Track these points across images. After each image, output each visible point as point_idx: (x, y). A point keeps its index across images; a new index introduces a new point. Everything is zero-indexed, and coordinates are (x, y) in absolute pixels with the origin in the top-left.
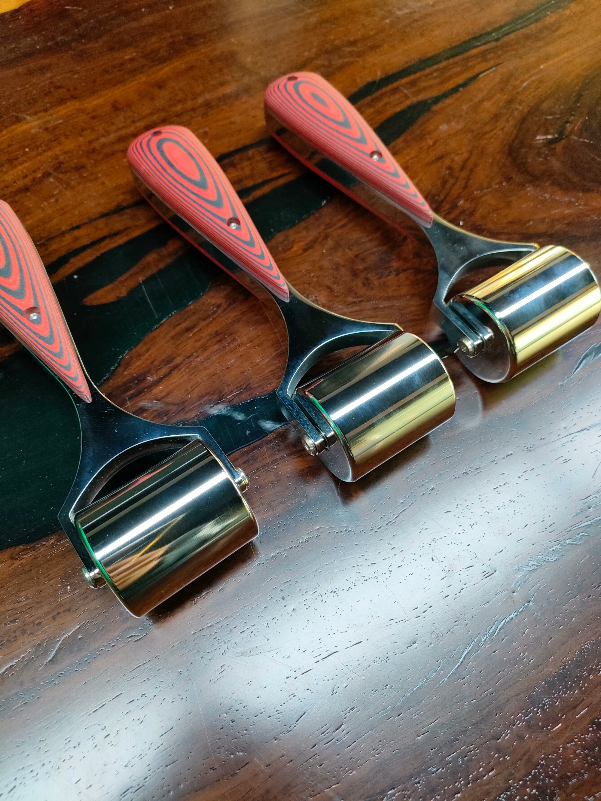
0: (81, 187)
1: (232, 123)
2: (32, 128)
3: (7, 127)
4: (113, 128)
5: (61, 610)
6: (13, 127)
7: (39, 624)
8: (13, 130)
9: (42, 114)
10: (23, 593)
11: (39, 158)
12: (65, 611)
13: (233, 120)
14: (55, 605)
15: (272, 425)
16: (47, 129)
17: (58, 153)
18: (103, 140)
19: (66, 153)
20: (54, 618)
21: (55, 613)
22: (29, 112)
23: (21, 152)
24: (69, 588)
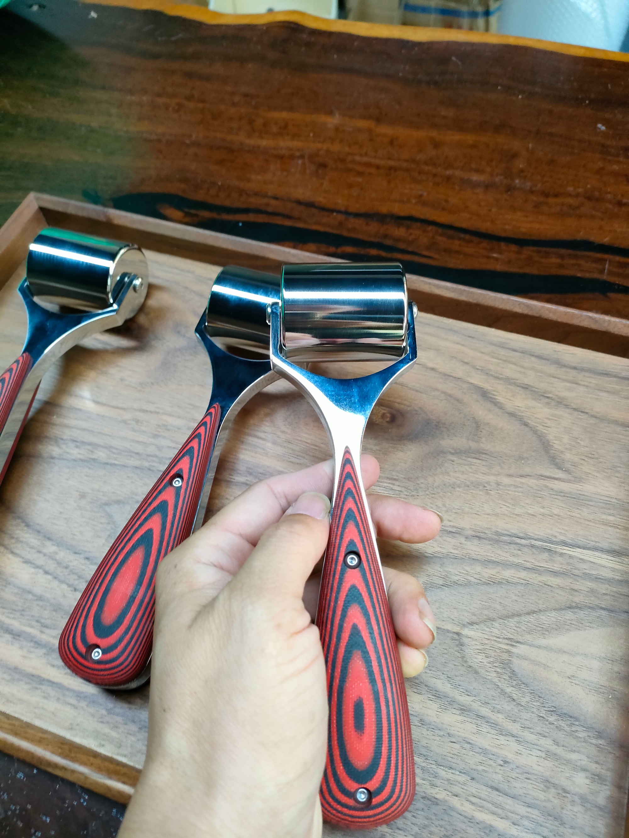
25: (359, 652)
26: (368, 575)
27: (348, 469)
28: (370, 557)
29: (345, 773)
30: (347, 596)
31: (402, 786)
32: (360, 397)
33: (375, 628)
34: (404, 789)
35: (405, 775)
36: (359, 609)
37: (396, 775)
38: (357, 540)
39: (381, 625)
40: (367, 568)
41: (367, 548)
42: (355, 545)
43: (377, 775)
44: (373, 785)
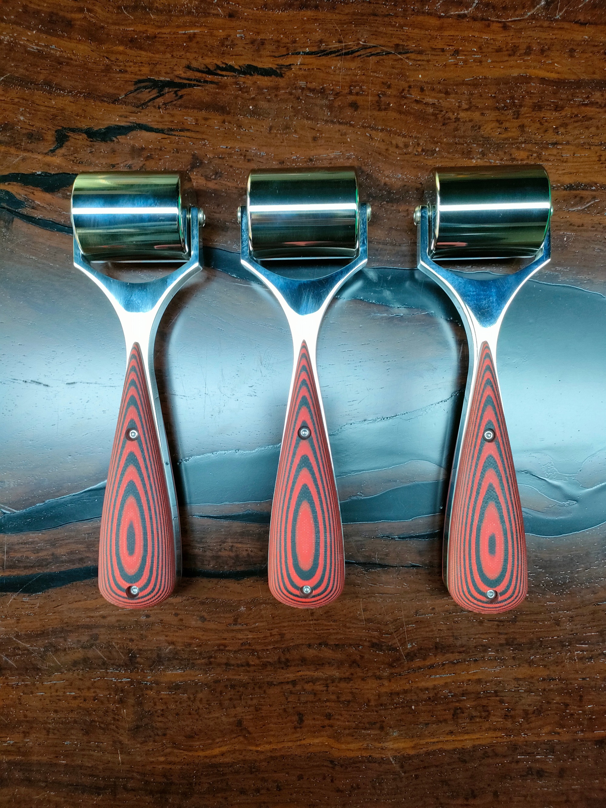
0: (388, 618)
1: (203, 619)
2: (395, 739)
3: (418, 755)
4: (319, 687)
5: (575, 228)
6: (412, 752)
7: (593, 227)
8: (413, 748)
9: (376, 755)
10: (595, 253)
11: (407, 687)
12: (574, 225)
13: (199, 624)
14: (579, 234)
15: (369, 272)
16: (382, 728)
17: (386, 683)
18: (337, 674)
19: (380, 678)
20: (583, 225)
21: (580, 228)
22: (388, 767)
23: (421, 707)
24: (565, 239)
25: (494, 503)
26: (501, 446)
27: (487, 362)
28: (503, 434)
29: (480, 581)
30: (485, 463)
31: (520, 589)
32: (498, 297)
33: (506, 486)
34: (521, 591)
35: (522, 582)
36: (494, 472)
37: (516, 582)
38: (494, 421)
39: (510, 484)
40: (501, 442)
41: (501, 427)
42: (493, 425)
43: (503, 583)
44: (500, 589)
